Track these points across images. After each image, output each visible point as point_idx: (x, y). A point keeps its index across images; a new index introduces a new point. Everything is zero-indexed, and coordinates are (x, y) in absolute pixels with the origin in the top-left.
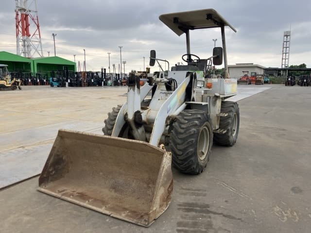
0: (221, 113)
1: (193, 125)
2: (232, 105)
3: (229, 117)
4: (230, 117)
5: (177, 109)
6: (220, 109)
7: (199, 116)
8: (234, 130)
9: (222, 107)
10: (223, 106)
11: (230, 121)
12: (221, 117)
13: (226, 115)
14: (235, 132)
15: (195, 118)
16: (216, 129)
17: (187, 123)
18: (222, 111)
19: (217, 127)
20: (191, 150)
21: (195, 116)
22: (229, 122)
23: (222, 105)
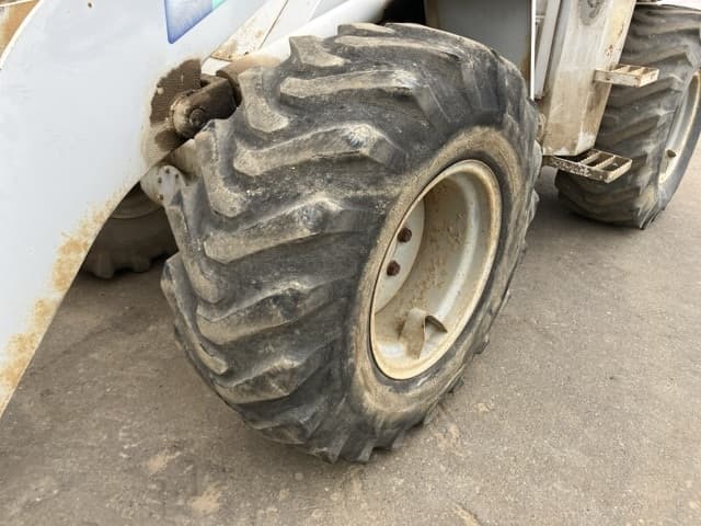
0: (622, 63)
1: (325, 163)
2: (690, 25)
3: (659, 92)
4: (667, 91)
5: (313, 18)
6: (620, 43)
7: (404, 79)
8: (671, 155)
9: (632, 33)
10: (641, 30)
11: (662, 112)
12: (615, 87)
13: (646, 80)
14: (674, 162)
15: (362, 96)
16: (579, 149)
17: (284, 134)
18: (629, 55)
19: (585, 140)
20: (286, 362)
21: (365, 81)
22: (657, 118)
23: (634, 21)
